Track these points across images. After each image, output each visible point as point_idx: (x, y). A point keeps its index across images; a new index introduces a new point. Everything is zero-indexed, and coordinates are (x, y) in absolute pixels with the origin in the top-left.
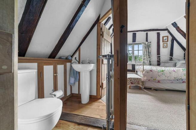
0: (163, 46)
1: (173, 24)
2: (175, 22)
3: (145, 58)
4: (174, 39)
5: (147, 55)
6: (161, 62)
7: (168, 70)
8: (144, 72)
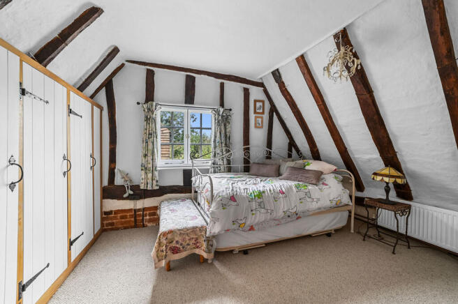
0: (255, 124)
1: (273, 73)
2: (278, 70)
3: (218, 151)
4: (273, 109)
5: (223, 145)
6: (251, 162)
7: (270, 190)
8: (214, 205)
